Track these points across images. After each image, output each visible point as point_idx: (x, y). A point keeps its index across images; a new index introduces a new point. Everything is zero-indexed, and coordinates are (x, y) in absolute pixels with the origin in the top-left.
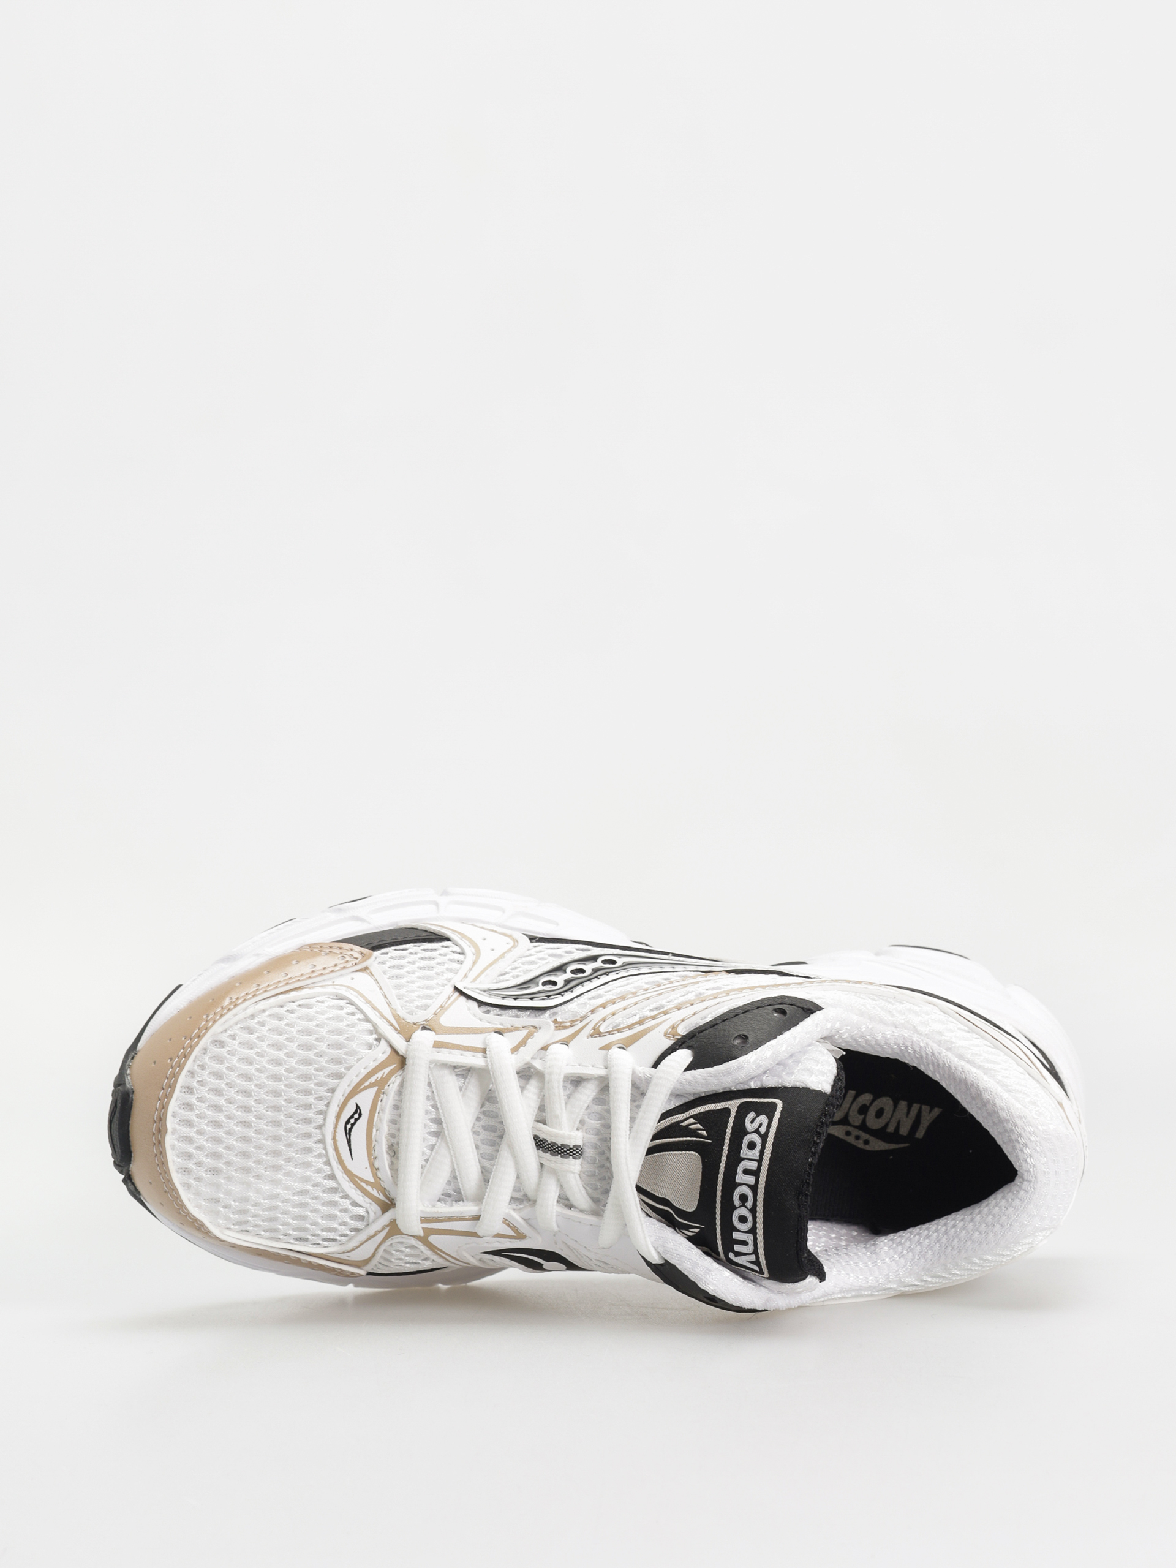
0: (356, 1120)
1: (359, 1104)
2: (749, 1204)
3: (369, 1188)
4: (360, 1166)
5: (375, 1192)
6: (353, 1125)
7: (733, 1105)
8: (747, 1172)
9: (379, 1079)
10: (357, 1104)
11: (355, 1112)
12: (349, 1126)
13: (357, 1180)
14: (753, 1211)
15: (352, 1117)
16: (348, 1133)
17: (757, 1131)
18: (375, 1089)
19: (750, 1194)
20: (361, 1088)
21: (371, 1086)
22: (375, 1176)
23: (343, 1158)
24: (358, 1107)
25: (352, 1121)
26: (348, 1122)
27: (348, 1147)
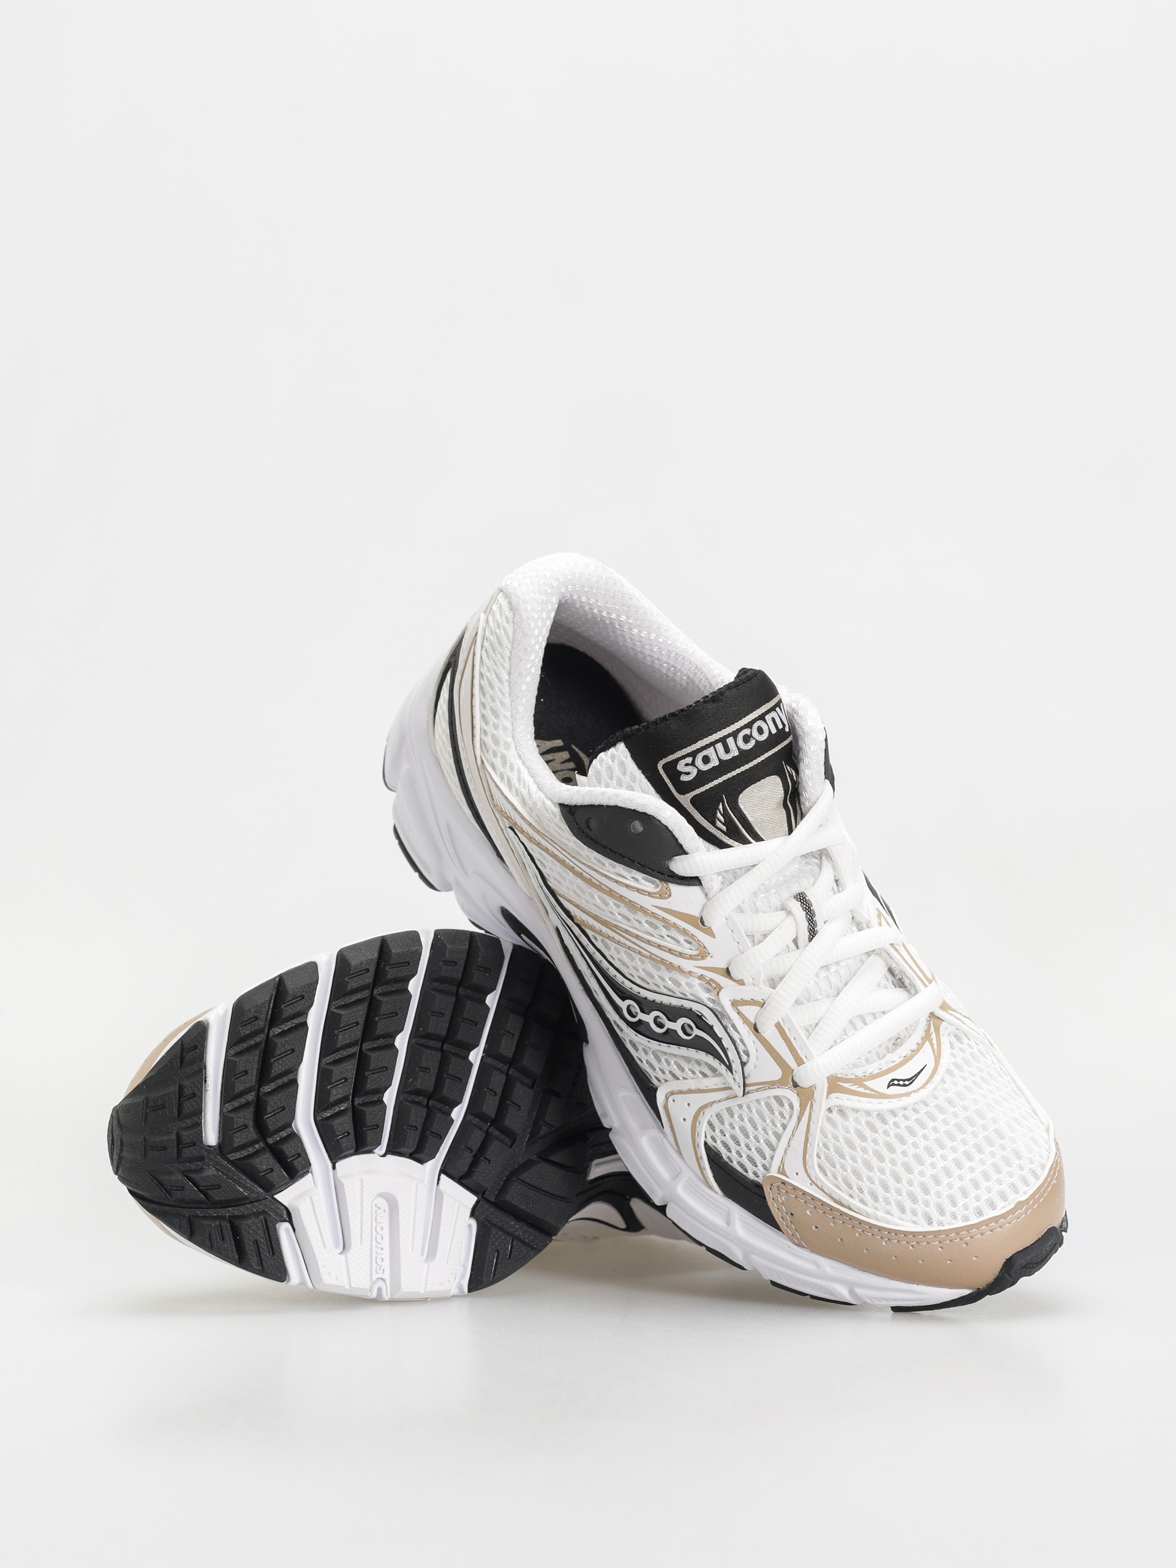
0: (899, 1080)
1: (887, 1087)
2: (747, 731)
3: (934, 1041)
4: (926, 1056)
5: (933, 1036)
6: (904, 1081)
7: (685, 800)
8: (727, 750)
9: (858, 1086)
10: (888, 1088)
11: (894, 1085)
12: (907, 1083)
13: (936, 1053)
14: (749, 725)
15: (899, 1085)
16: (912, 1080)
17: (693, 764)
18: (866, 1083)
19: (741, 735)
20: (874, 1093)
21: (866, 1088)
22: (923, 1043)
23: (931, 1072)
24: (888, 1087)
25: (901, 1083)
26: (905, 1085)
27: (921, 1073)
